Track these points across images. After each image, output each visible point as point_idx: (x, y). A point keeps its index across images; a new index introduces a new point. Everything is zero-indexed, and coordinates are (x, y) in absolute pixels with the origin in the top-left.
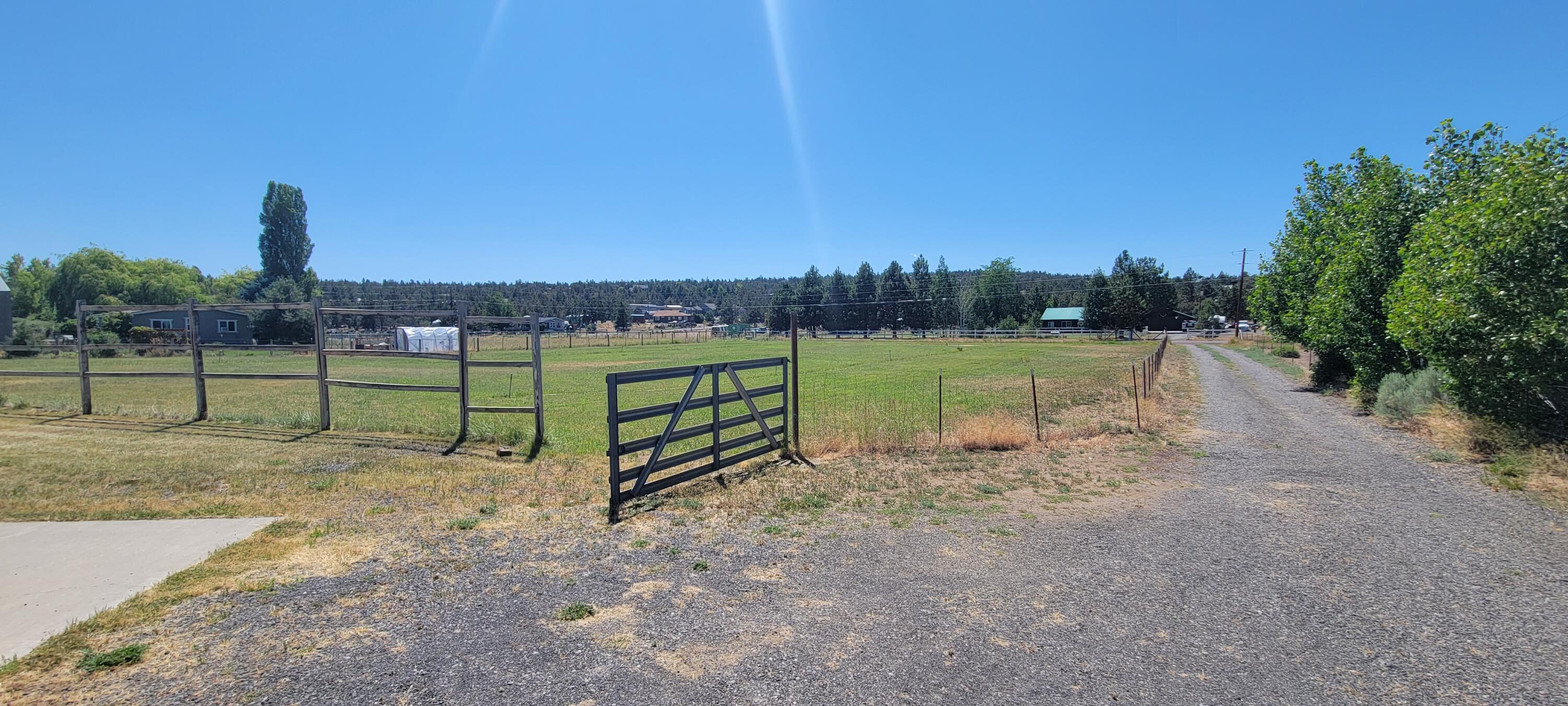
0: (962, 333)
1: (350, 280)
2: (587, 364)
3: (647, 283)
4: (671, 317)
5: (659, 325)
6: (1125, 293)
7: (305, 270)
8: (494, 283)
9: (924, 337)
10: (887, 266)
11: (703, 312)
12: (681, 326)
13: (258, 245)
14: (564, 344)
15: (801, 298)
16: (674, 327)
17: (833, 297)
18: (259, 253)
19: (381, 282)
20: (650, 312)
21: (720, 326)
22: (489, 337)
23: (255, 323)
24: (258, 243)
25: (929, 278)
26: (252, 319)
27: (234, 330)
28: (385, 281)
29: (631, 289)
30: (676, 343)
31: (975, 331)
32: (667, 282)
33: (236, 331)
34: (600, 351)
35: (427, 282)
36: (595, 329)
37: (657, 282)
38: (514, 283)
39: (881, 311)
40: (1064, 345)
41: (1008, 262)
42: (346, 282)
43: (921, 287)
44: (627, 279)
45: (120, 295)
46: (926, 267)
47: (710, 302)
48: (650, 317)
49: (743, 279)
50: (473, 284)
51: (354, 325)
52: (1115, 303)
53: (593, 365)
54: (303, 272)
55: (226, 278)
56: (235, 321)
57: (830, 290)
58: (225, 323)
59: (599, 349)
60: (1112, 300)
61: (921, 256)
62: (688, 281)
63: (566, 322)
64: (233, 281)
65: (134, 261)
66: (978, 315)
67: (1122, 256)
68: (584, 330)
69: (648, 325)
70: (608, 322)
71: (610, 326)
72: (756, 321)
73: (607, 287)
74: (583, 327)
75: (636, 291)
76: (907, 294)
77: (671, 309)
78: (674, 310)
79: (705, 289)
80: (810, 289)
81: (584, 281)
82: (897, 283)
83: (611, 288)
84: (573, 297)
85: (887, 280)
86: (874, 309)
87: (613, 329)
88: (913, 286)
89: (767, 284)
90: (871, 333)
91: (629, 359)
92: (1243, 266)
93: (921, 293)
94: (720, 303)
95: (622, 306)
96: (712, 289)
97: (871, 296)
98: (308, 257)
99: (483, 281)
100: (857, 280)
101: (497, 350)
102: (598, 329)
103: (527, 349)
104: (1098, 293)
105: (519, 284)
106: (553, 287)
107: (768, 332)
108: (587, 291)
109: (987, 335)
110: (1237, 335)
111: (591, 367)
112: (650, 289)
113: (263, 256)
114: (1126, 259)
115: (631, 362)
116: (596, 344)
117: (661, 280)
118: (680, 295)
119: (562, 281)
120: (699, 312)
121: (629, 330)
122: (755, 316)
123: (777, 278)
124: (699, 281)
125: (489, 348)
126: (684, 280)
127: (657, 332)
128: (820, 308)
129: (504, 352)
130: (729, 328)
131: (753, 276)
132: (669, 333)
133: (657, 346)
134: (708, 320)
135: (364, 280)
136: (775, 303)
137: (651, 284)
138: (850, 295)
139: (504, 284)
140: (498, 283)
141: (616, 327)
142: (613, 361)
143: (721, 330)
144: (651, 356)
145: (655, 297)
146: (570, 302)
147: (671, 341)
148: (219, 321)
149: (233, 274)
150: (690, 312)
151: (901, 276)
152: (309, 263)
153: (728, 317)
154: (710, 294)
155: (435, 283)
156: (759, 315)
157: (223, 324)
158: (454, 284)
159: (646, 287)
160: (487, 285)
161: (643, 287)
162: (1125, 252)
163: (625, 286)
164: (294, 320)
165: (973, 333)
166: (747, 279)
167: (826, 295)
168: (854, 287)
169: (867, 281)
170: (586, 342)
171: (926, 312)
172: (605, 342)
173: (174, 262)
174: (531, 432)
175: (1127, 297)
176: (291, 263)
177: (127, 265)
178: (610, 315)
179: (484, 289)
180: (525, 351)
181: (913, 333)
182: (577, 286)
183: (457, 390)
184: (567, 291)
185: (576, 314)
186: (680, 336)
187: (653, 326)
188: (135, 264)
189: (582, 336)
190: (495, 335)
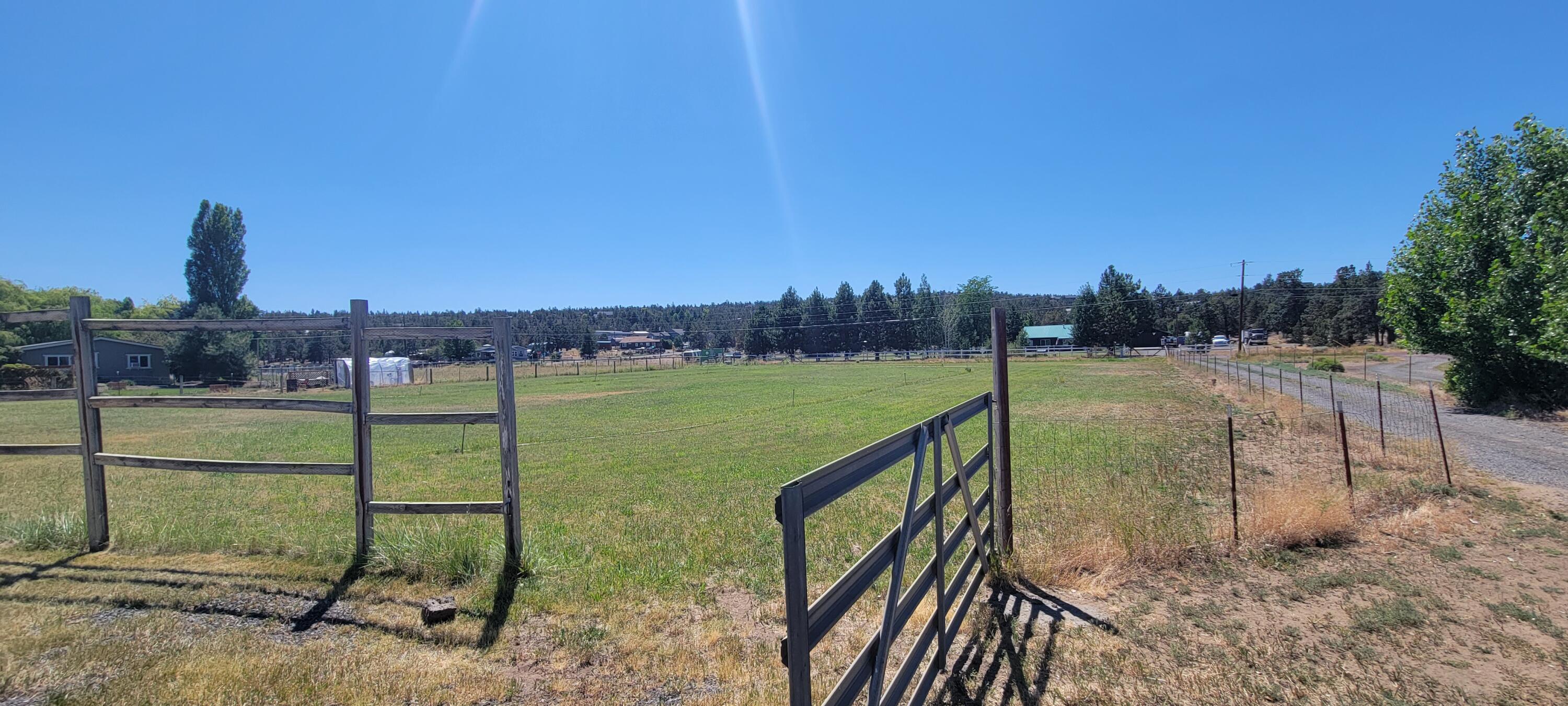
0: (946, 353)
1: (298, 312)
2: (559, 397)
3: (612, 309)
4: (639, 343)
5: (627, 351)
6: (1116, 309)
7: (239, 298)
8: (452, 312)
9: (908, 358)
10: (868, 285)
11: (670, 338)
12: (650, 353)
13: (184, 272)
14: (528, 374)
15: (778, 321)
16: (642, 353)
17: (812, 318)
18: (186, 280)
19: (332, 313)
20: (617, 339)
21: (692, 351)
22: (445, 368)
23: (171, 357)
24: (183, 269)
25: (912, 297)
26: (167, 353)
27: (147, 366)
28: (336, 311)
29: (596, 316)
30: (651, 370)
31: (962, 351)
32: (632, 308)
33: (149, 367)
34: (569, 380)
35: (381, 312)
36: (559, 357)
37: (622, 308)
38: (473, 312)
39: (863, 333)
40: (1061, 364)
41: (986, 281)
42: (294, 313)
43: (904, 306)
44: (591, 306)
45: (17, 329)
46: (909, 287)
47: (677, 327)
48: (617, 344)
49: (710, 304)
50: (430, 314)
51: (300, 358)
52: (1106, 319)
53: (565, 398)
54: (235, 300)
55: (147, 309)
56: (149, 356)
57: (809, 311)
58: (136, 358)
59: (570, 378)
60: (1103, 317)
61: (903, 275)
62: (654, 307)
63: (529, 351)
64: (154, 311)
65: (37, 291)
66: (962, 335)
67: (1108, 271)
68: (548, 358)
69: (615, 352)
70: (573, 349)
71: (575, 353)
72: (726, 346)
73: (570, 314)
74: (547, 355)
75: (600, 317)
76: (889, 313)
77: (638, 335)
78: (641, 336)
79: (672, 314)
80: (788, 311)
81: (546, 309)
82: (879, 303)
83: (575, 315)
84: (535, 324)
85: (868, 300)
86: (856, 330)
87: (579, 357)
88: (896, 305)
89: (734, 308)
90: (853, 355)
91: (607, 390)
92: (1243, 278)
93: (904, 313)
94: (689, 328)
95: (588, 332)
96: (679, 314)
97: (852, 317)
98: (242, 284)
99: (440, 310)
100: (837, 301)
101: (453, 382)
102: (563, 357)
103: (488, 380)
104: (1087, 310)
105: (478, 312)
106: (515, 315)
107: (744, 356)
108: (550, 318)
109: (974, 355)
110: (1240, 348)
111: (565, 401)
112: (615, 315)
113: (190, 284)
114: (1113, 275)
115: (610, 393)
116: (564, 373)
117: (626, 306)
118: (646, 320)
119: (524, 309)
120: (667, 338)
121: (595, 357)
122: (725, 341)
123: (743, 303)
124: (664, 306)
125: (444, 380)
126: (650, 306)
127: (625, 359)
128: (799, 331)
129: (460, 384)
130: (702, 353)
131: (719, 301)
132: (641, 361)
133: (630, 373)
134: (677, 346)
135: (313, 311)
136: (751, 326)
137: (616, 311)
138: (830, 317)
139: (463, 313)
140: (456, 312)
141: (582, 355)
142: (589, 392)
143: (693, 356)
144: (630, 385)
145: (620, 323)
146: (532, 330)
147: (645, 369)
148: (129, 356)
149: (155, 303)
150: (657, 338)
151: (882, 295)
152: (243, 291)
153: (699, 342)
154: (676, 320)
155: (390, 313)
156: (730, 339)
157: (134, 360)
158: (409, 314)
159: (611, 313)
160: (445, 315)
161: (608, 313)
162: (1111, 267)
163: (590, 314)
164: (218, 353)
165: (958, 353)
166: (713, 304)
167: (804, 316)
168: (833, 308)
169: (847, 302)
170: (552, 371)
171: (910, 332)
172: (574, 370)
173: (84, 292)
174: (496, 551)
175: (1118, 314)
176: (222, 291)
177: (26, 295)
178: (575, 342)
179: (441, 318)
180: (485, 382)
181: (897, 354)
182: (539, 313)
183: (348, 470)
184: (528, 319)
185: (539, 341)
186: (654, 362)
187: (620, 353)
188: (37, 294)
189: (547, 365)
190: (452, 365)
